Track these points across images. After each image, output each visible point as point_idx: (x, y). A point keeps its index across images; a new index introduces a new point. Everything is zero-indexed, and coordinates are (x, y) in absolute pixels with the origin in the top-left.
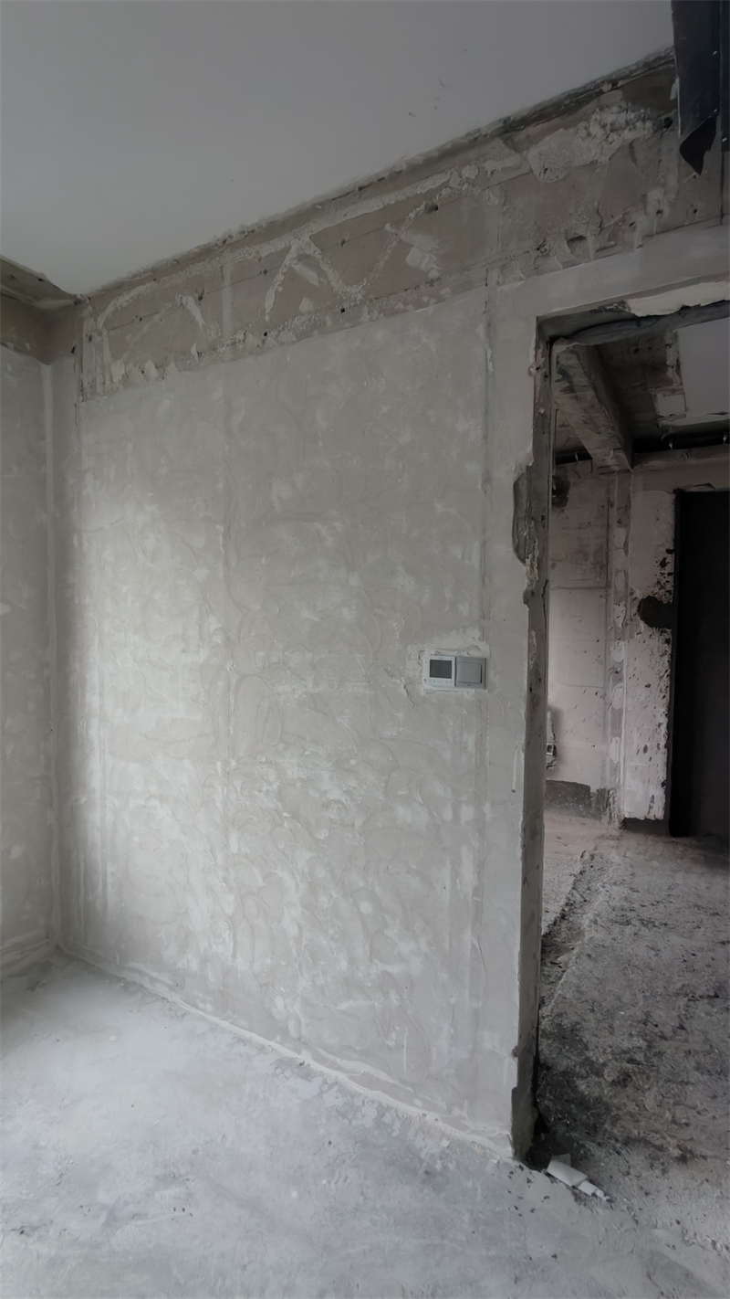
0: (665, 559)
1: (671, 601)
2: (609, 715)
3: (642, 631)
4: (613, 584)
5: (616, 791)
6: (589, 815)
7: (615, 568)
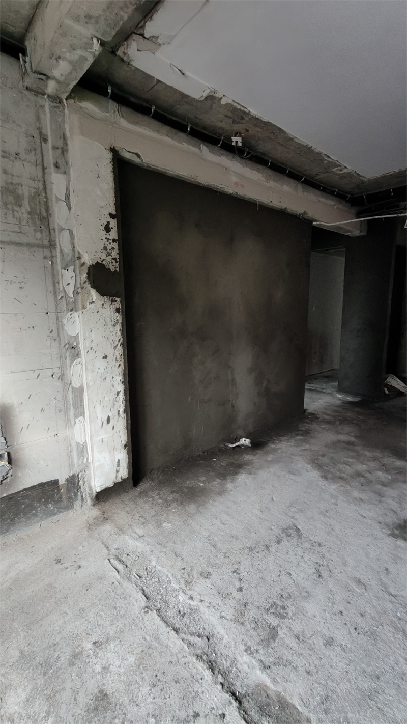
0: (108, 223)
1: (118, 269)
2: (70, 395)
3: (94, 301)
4: (58, 244)
5: (85, 471)
6: (61, 510)
7: (58, 223)
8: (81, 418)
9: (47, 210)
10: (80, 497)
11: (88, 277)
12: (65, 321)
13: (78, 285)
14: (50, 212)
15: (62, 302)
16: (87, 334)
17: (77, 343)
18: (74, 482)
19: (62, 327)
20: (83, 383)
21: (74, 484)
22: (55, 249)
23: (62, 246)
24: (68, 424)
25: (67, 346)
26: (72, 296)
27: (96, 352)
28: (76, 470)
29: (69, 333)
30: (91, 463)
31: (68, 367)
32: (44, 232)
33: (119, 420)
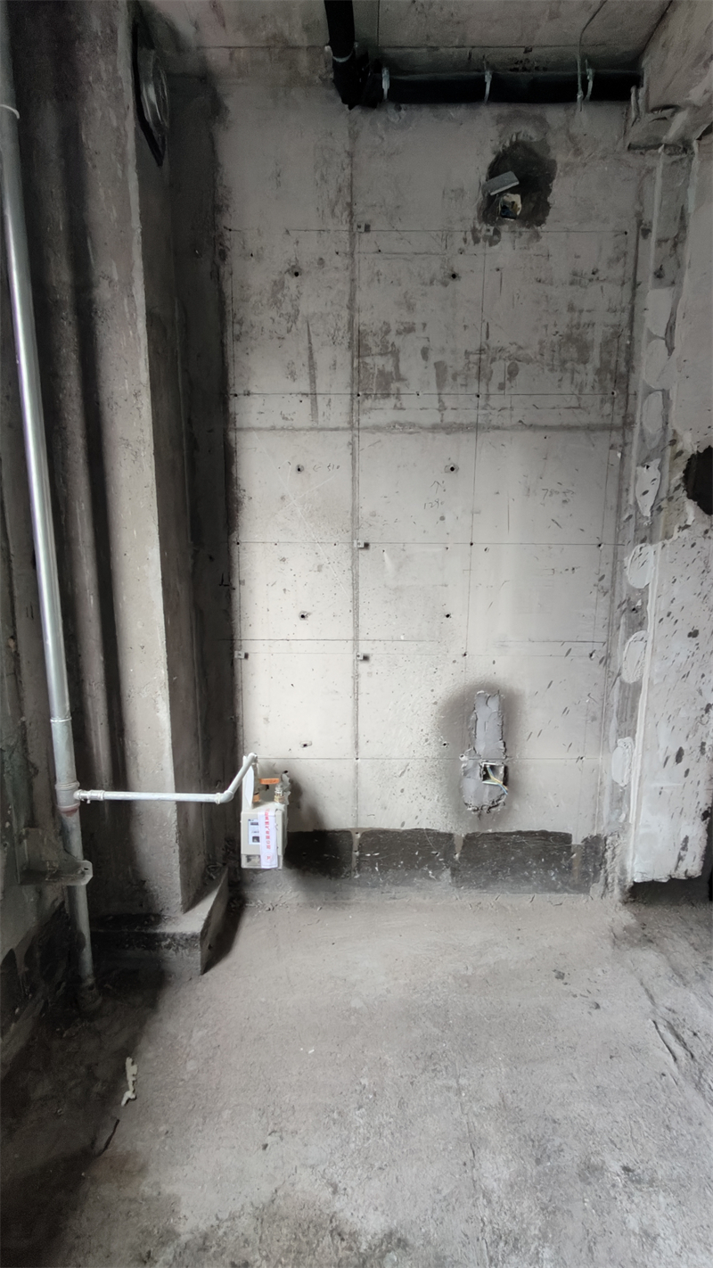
2: (615, 695)
3: (689, 523)
4: (638, 420)
5: (618, 836)
6: (567, 887)
7: (644, 381)
8: (628, 739)
9: (629, 361)
10: (602, 879)
11: (686, 478)
12: (627, 561)
13: (663, 494)
14: (635, 363)
15: (628, 525)
16: (665, 587)
17: (642, 603)
18: (595, 848)
19: (622, 571)
20: (641, 677)
21: (597, 853)
22: (631, 430)
23: (644, 423)
24: (603, 743)
25: (624, 607)
26: (649, 515)
27: (676, 621)
28: (602, 830)
29: (631, 582)
30: (633, 826)
31: (619, 644)
32: (616, 401)
33: (701, 760)
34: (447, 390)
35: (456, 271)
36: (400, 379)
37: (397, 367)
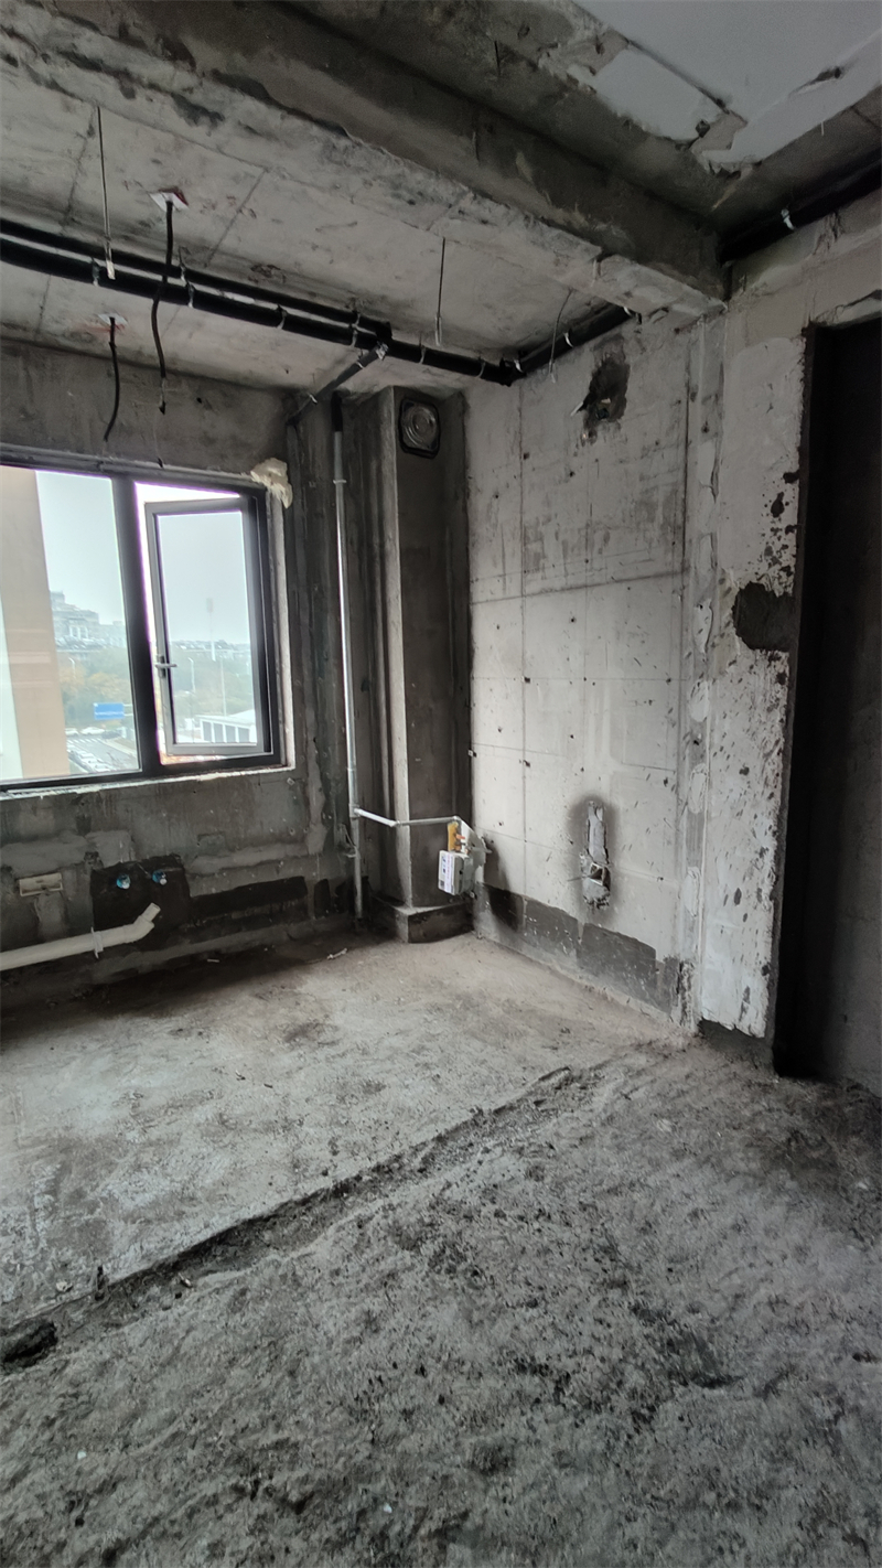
0: (781, 495)
2: (685, 823)
3: (737, 658)
5: (692, 966)
6: (653, 1000)
7: (697, 529)
8: (696, 869)
9: (684, 513)
10: (680, 1004)
11: (734, 615)
12: (689, 695)
13: (716, 631)
14: (688, 513)
15: (689, 662)
16: (718, 721)
17: (702, 736)
18: (674, 972)
19: (686, 706)
20: (703, 809)
21: (674, 975)
22: (688, 573)
23: (697, 567)
24: (678, 869)
25: (688, 738)
26: (705, 651)
27: (728, 757)
28: (680, 954)
29: (693, 715)
30: (702, 960)
31: (686, 774)
32: (677, 549)
33: (758, 908)
34: (569, 561)
35: (573, 470)
36: (544, 557)
37: (543, 548)
